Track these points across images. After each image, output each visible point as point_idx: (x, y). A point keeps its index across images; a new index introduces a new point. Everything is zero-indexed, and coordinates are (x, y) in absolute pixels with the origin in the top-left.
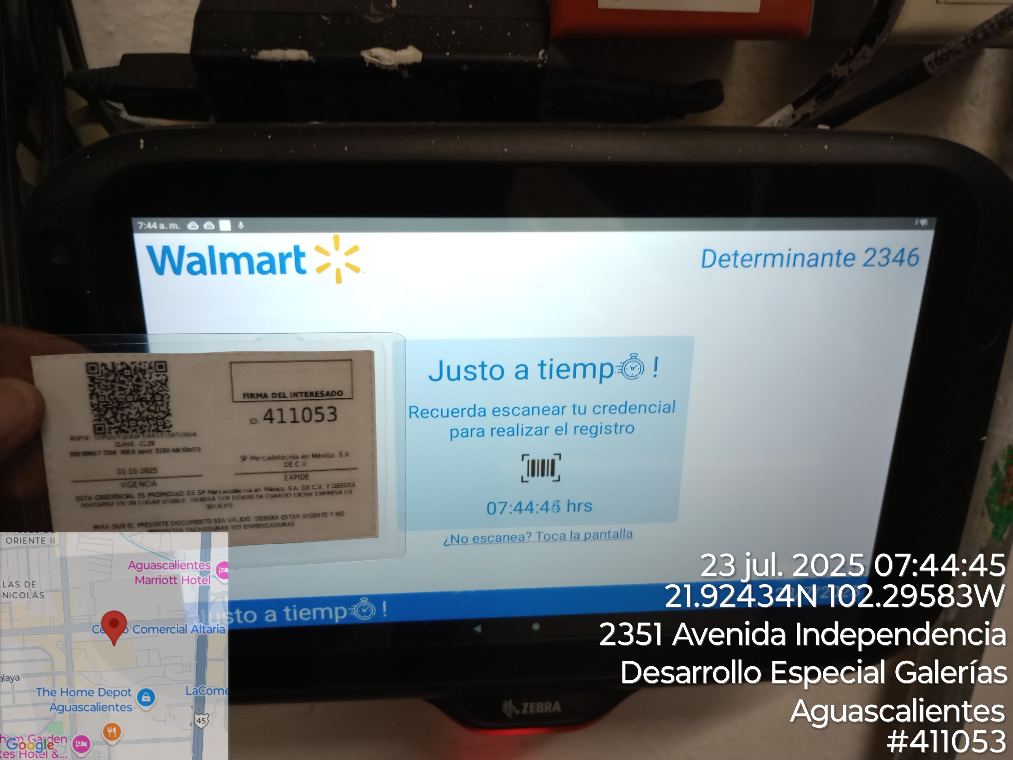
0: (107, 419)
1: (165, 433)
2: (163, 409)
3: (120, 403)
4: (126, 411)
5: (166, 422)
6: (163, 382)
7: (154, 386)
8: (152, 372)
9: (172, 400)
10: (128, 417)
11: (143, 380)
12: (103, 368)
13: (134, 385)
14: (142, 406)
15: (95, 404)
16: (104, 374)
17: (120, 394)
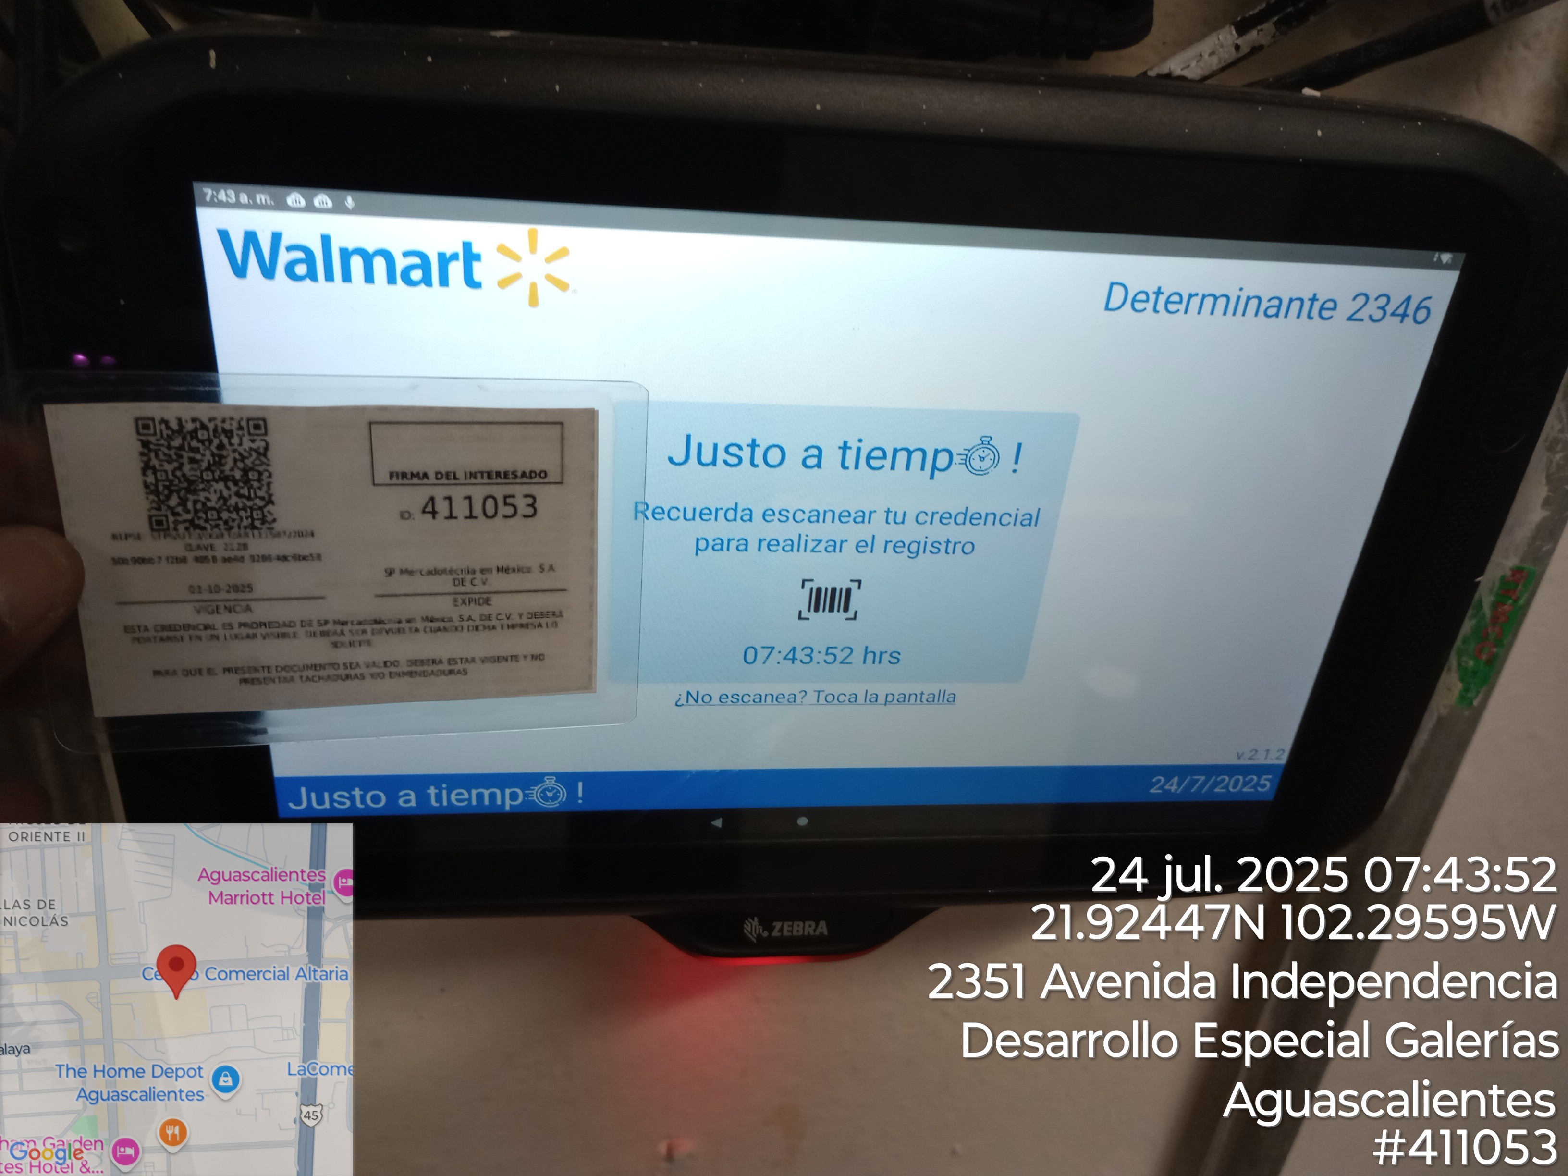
0: (170, 508)
1: (264, 531)
2: (260, 493)
3: (191, 482)
4: (202, 496)
5: (266, 514)
6: (262, 450)
7: (247, 458)
8: (244, 435)
9: (275, 480)
10: (204, 504)
11: (228, 446)
12: (163, 426)
13: (213, 455)
14: (228, 488)
15: (151, 484)
16: (165, 436)
17: (192, 469)
